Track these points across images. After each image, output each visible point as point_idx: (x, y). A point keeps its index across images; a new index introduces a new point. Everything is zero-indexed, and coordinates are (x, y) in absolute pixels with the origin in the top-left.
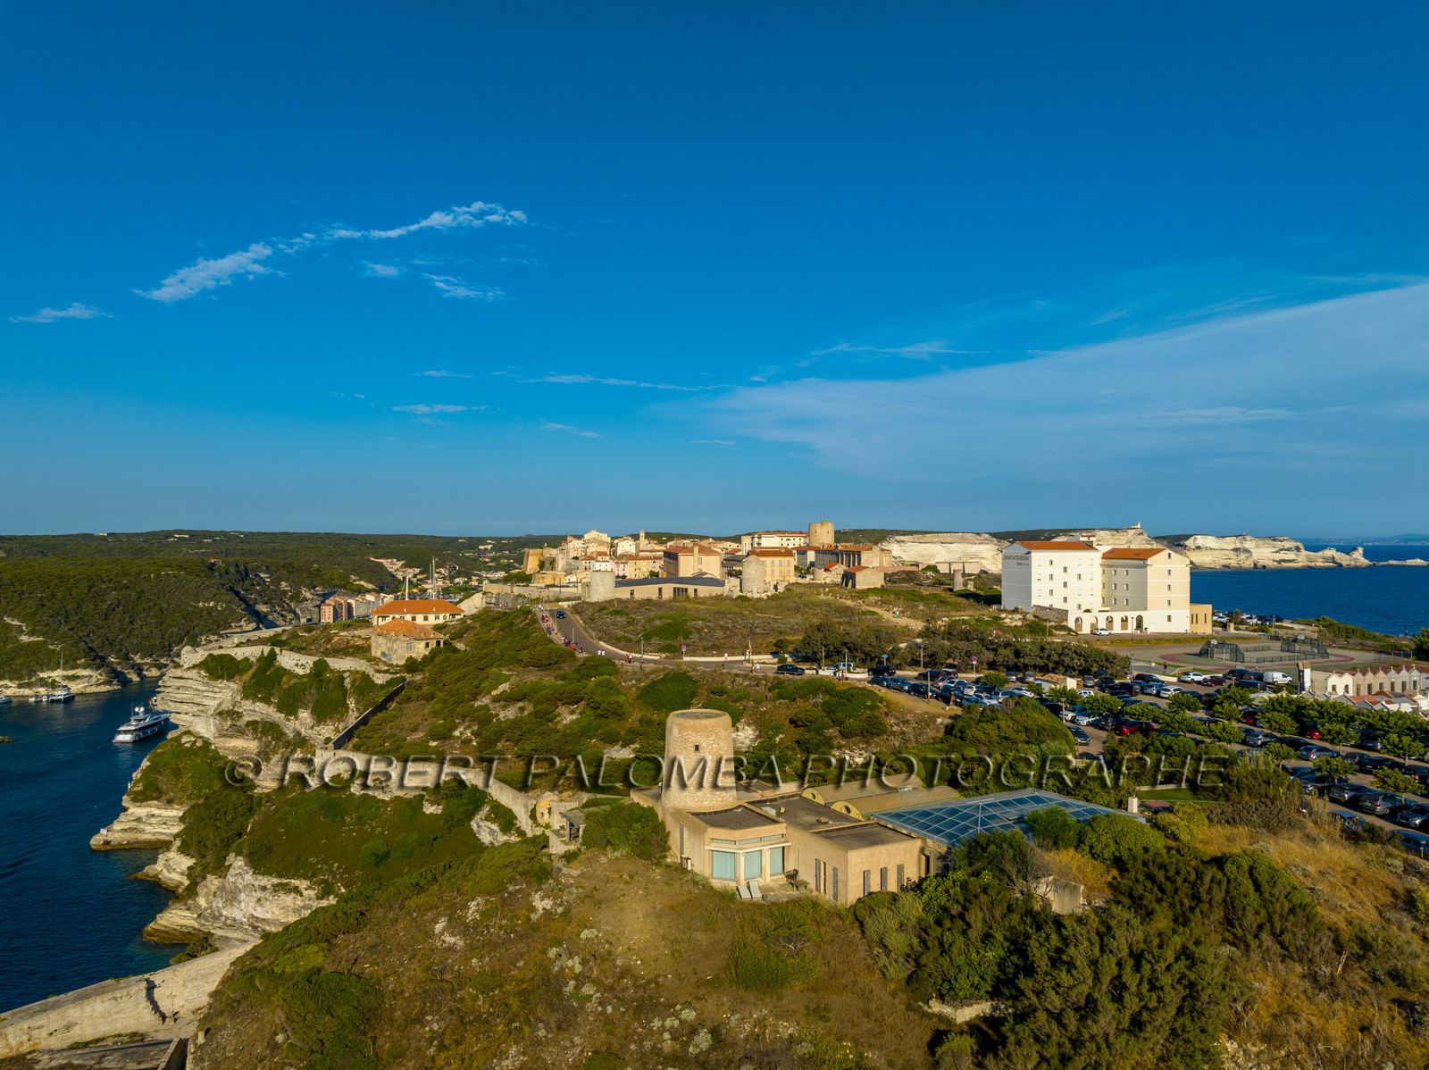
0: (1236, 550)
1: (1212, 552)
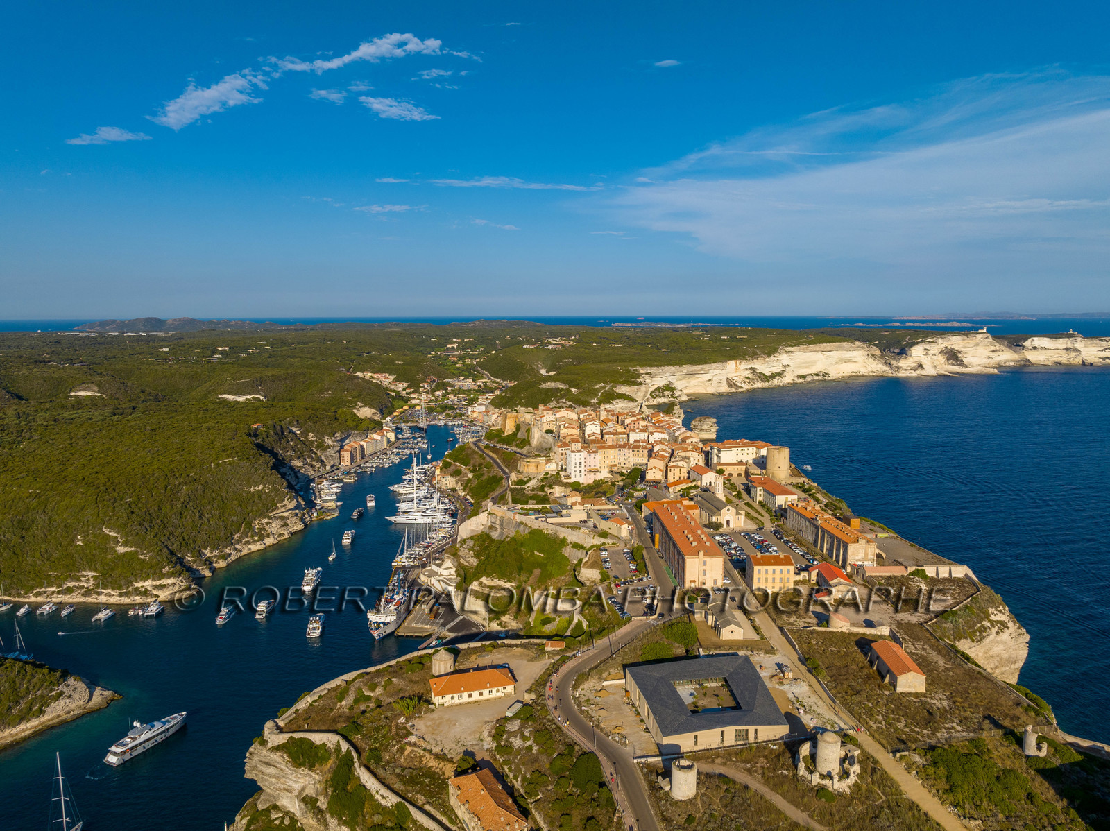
0: (1067, 349)
1: (1046, 351)
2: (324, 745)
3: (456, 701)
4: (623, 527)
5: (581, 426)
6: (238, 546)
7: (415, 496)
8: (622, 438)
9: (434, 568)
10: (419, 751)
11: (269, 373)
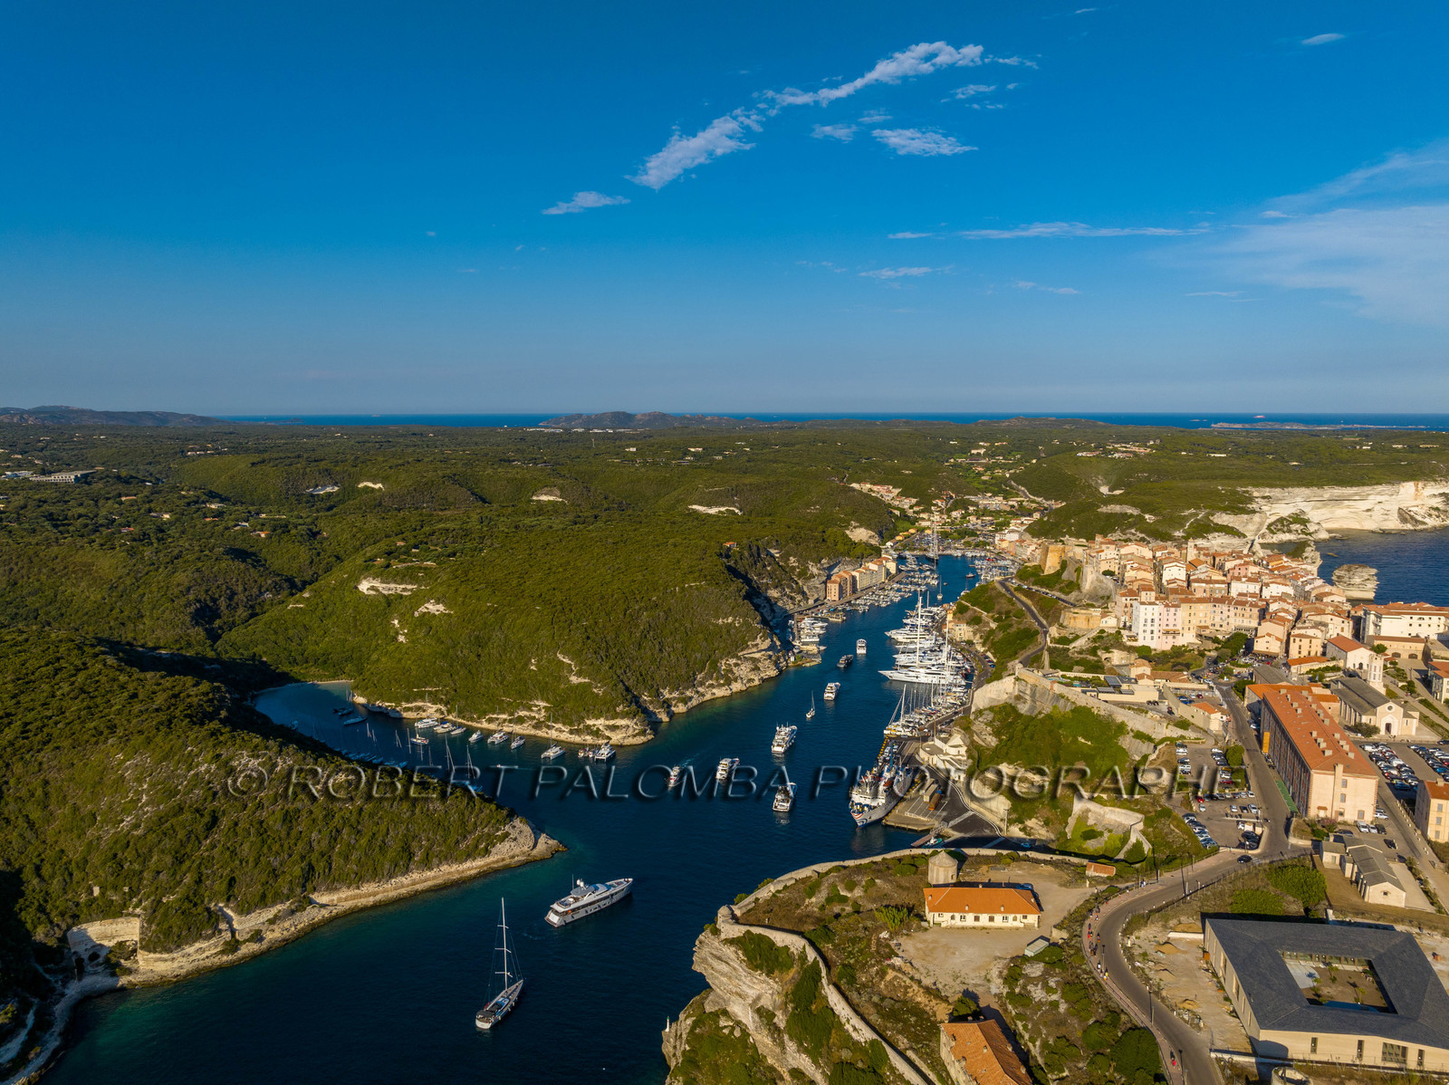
2: (786, 948)
3: (958, 922)
4: (1213, 716)
5: (1157, 568)
6: (700, 689)
7: (918, 646)
8: (1218, 588)
9: (938, 743)
10: (905, 979)
11: (747, 481)
